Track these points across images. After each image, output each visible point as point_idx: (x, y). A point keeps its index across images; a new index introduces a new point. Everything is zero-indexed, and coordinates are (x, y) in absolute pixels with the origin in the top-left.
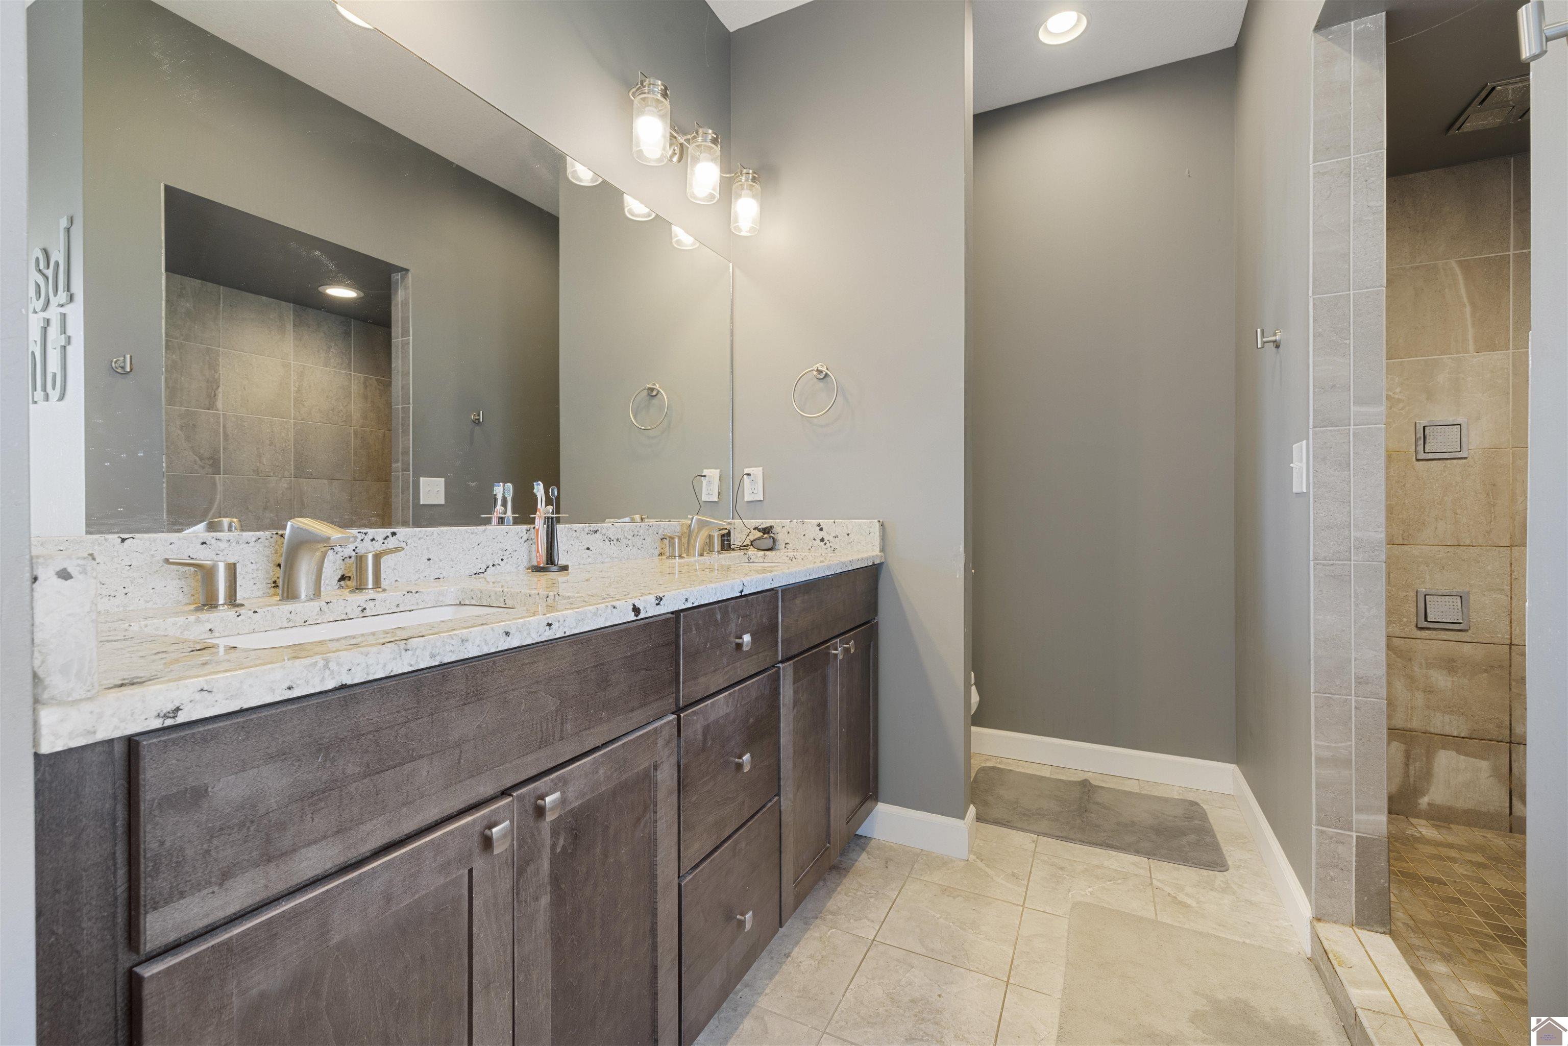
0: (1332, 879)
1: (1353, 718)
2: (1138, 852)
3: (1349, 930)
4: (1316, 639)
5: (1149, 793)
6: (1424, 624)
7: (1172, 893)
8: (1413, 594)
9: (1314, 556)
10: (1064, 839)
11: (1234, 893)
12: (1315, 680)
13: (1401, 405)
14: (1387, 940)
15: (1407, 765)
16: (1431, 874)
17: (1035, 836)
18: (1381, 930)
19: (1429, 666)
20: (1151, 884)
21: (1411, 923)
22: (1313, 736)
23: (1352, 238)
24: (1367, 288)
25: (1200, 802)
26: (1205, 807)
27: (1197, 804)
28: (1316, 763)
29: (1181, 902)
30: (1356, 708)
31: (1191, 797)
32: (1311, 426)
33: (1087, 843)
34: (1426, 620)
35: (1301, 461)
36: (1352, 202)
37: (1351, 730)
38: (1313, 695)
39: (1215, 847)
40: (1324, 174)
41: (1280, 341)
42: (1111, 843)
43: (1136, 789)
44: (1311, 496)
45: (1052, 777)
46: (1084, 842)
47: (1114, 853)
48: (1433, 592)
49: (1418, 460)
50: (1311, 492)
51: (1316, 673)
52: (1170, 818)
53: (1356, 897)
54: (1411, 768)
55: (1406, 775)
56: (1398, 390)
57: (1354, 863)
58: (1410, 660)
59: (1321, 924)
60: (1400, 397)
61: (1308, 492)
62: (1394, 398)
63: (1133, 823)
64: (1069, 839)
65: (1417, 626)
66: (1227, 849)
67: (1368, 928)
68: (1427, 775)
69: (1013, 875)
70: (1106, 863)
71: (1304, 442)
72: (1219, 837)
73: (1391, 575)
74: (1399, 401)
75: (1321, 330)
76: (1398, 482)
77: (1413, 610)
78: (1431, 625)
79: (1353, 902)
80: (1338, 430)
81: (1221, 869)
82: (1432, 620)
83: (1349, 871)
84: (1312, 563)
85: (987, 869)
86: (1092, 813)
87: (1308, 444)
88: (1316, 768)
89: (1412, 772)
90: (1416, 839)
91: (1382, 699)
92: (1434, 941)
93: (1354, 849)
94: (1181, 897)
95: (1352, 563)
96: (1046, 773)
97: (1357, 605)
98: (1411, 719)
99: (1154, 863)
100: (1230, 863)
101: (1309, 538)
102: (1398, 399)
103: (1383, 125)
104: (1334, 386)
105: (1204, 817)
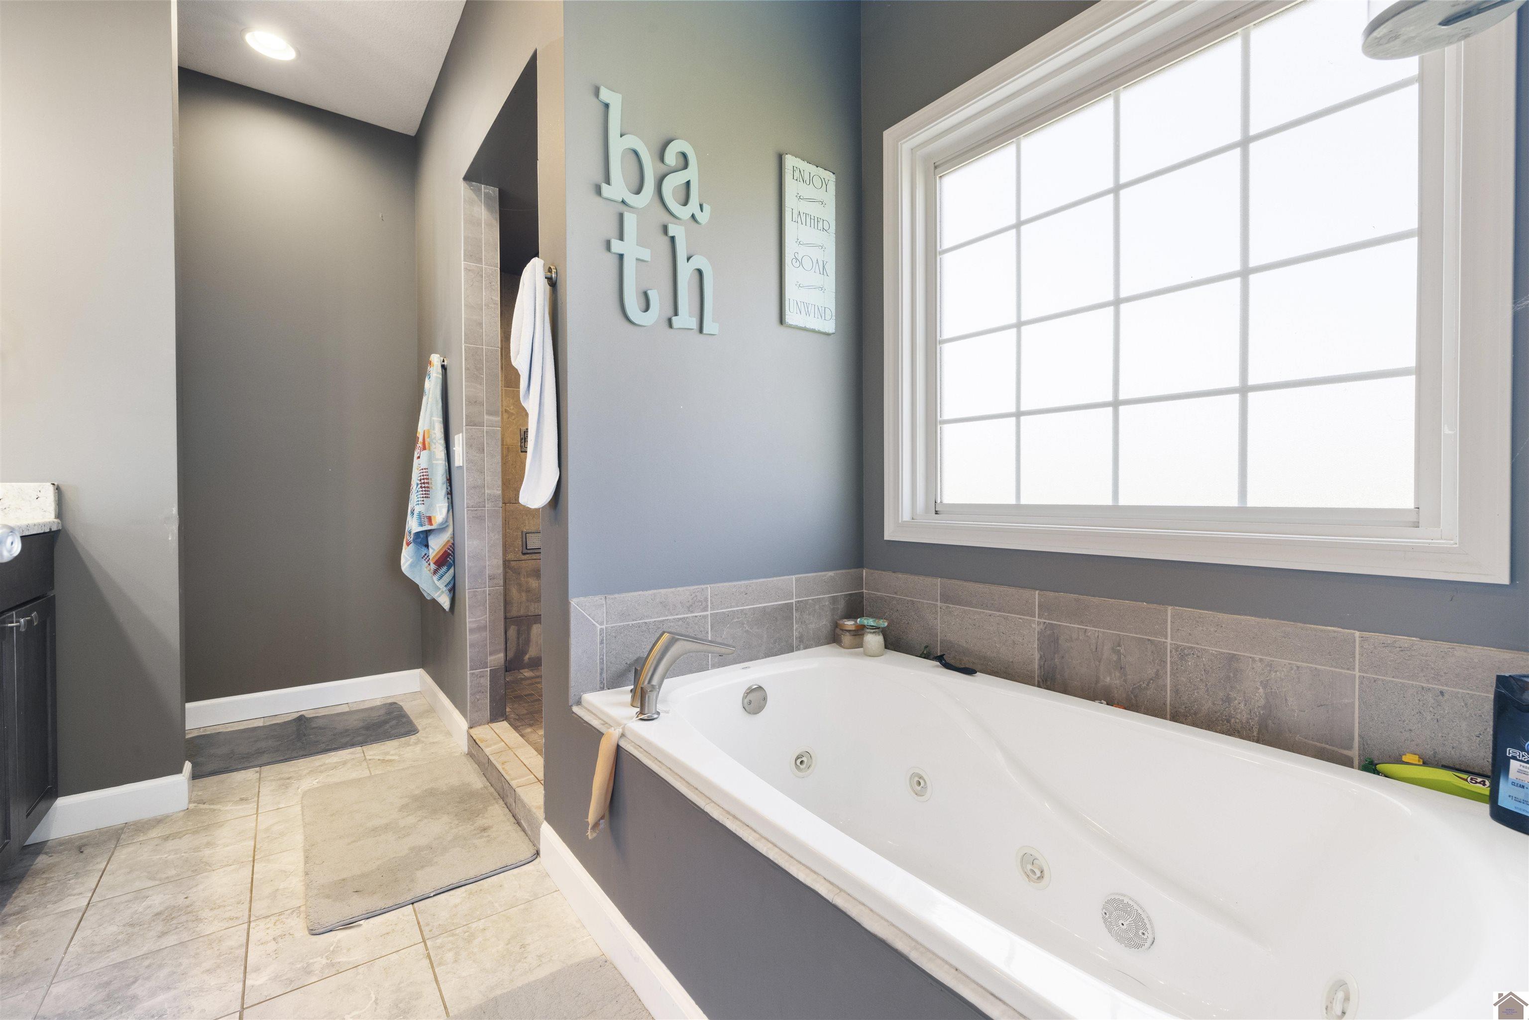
0: (478, 700)
1: (488, 601)
2: (353, 745)
3: (487, 726)
4: (468, 556)
5: (357, 709)
6: (525, 551)
7: (380, 758)
8: (520, 533)
9: (467, 505)
10: (288, 760)
11: (423, 742)
12: (468, 581)
13: (513, 417)
14: (505, 724)
15: (518, 638)
16: (528, 692)
17: (258, 769)
18: (502, 719)
19: (528, 576)
20: (365, 759)
21: (517, 717)
22: (467, 617)
23: (484, 315)
24: (491, 347)
25: (397, 702)
26: (401, 704)
27: (395, 703)
28: (469, 631)
29: (387, 761)
30: (489, 594)
31: (390, 701)
32: (464, 425)
33: (308, 755)
34: (527, 549)
35: (459, 446)
36: (484, 294)
37: (486, 608)
38: (467, 591)
39: (410, 723)
40: (469, 270)
41: (447, 365)
42: (330, 747)
43: (347, 709)
44: (465, 468)
45: (265, 725)
46: (306, 755)
47: (333, 753)
48: (530, 531)
49: (522, 452)
50: (465, 466)
51: (468, 577)
52: (375, 718)
53: (490, 706)
54: (520, 639)
55: (518, 644)
56: (512, 407)
57: (489, 686)
58: (519, 573)
59: (472, 729)
60: (513, 412)
61: (463, 466)
62: (510, 412)
63: (347, 731)
64: (292, 758)
65: (522, 553)
66: (416, 722)
67: (495, 721)
68: (528, 641)
69: (242, 799)
70: (327, 762)
71: (461, 434)
72: (412, 718)
73: (510, 523)
74: (512, 414)
75: (469, 366)
76: (512, 465)
77: (520, 543)
78: (529, 552)
79: (489, 709)
80: (478, 429)
81: (414, 733)
82: (531, 548)
83: (486, 692)
84: (466, 510)
85: (212, 807)
86: (310, 735)
87: (463, 436)
88: (469, 635)
89: (521, 642)
90: (522, 679)
91: (501, 586)
92: (526, 721)
93: (489, 678)
94: (388, 757)
95: (486, 508)
96: (260, 723)
97: (488, 533)
98: (520, 610)
99: (365, 748)
100: (419, 728)
101: (464, 494)
102: (512, 413)
103: (498, 254)
104: (476, 402)
105: (400, 709)
